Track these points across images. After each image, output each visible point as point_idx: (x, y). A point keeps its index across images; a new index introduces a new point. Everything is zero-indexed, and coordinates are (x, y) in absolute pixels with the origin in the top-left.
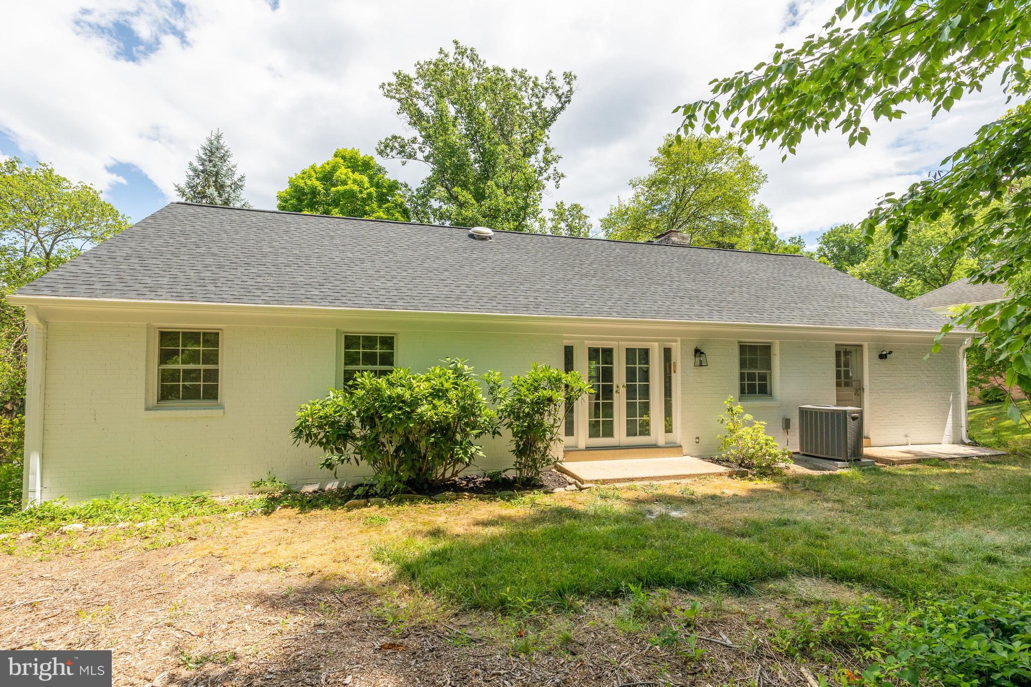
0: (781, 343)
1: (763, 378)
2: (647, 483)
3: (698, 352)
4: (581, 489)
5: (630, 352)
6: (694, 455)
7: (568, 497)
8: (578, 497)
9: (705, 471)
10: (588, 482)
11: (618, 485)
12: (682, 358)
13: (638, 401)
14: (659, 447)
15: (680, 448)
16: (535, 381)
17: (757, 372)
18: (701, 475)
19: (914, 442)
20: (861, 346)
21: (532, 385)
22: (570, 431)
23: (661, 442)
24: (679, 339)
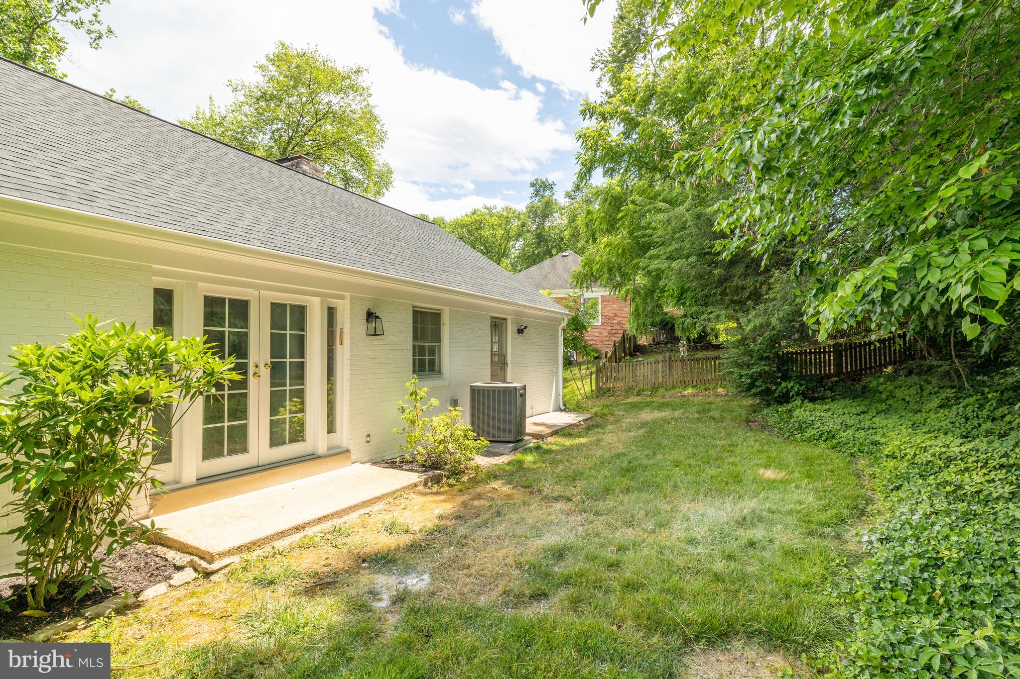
0: (451, 311)
1: (432, 352)
2: (327, 526)
3: (371, 316)
4: (208, 574)
5: (277, 309)
6: (363, 460)
7: (184, 607)
8: (208, 599)
9: (398, 486)
10: (222, 555)
11: (280, 544)
12: (351, 323)
13: (288, 388)
14: (319, 457)
15: (347, 454)
16: (95, 356)
18: (394, 492)
19: (538, 412)
20: (506, 319)
21: (85, 367)
22: (163, 454)
23: (322, 449)
24: (348, 295)
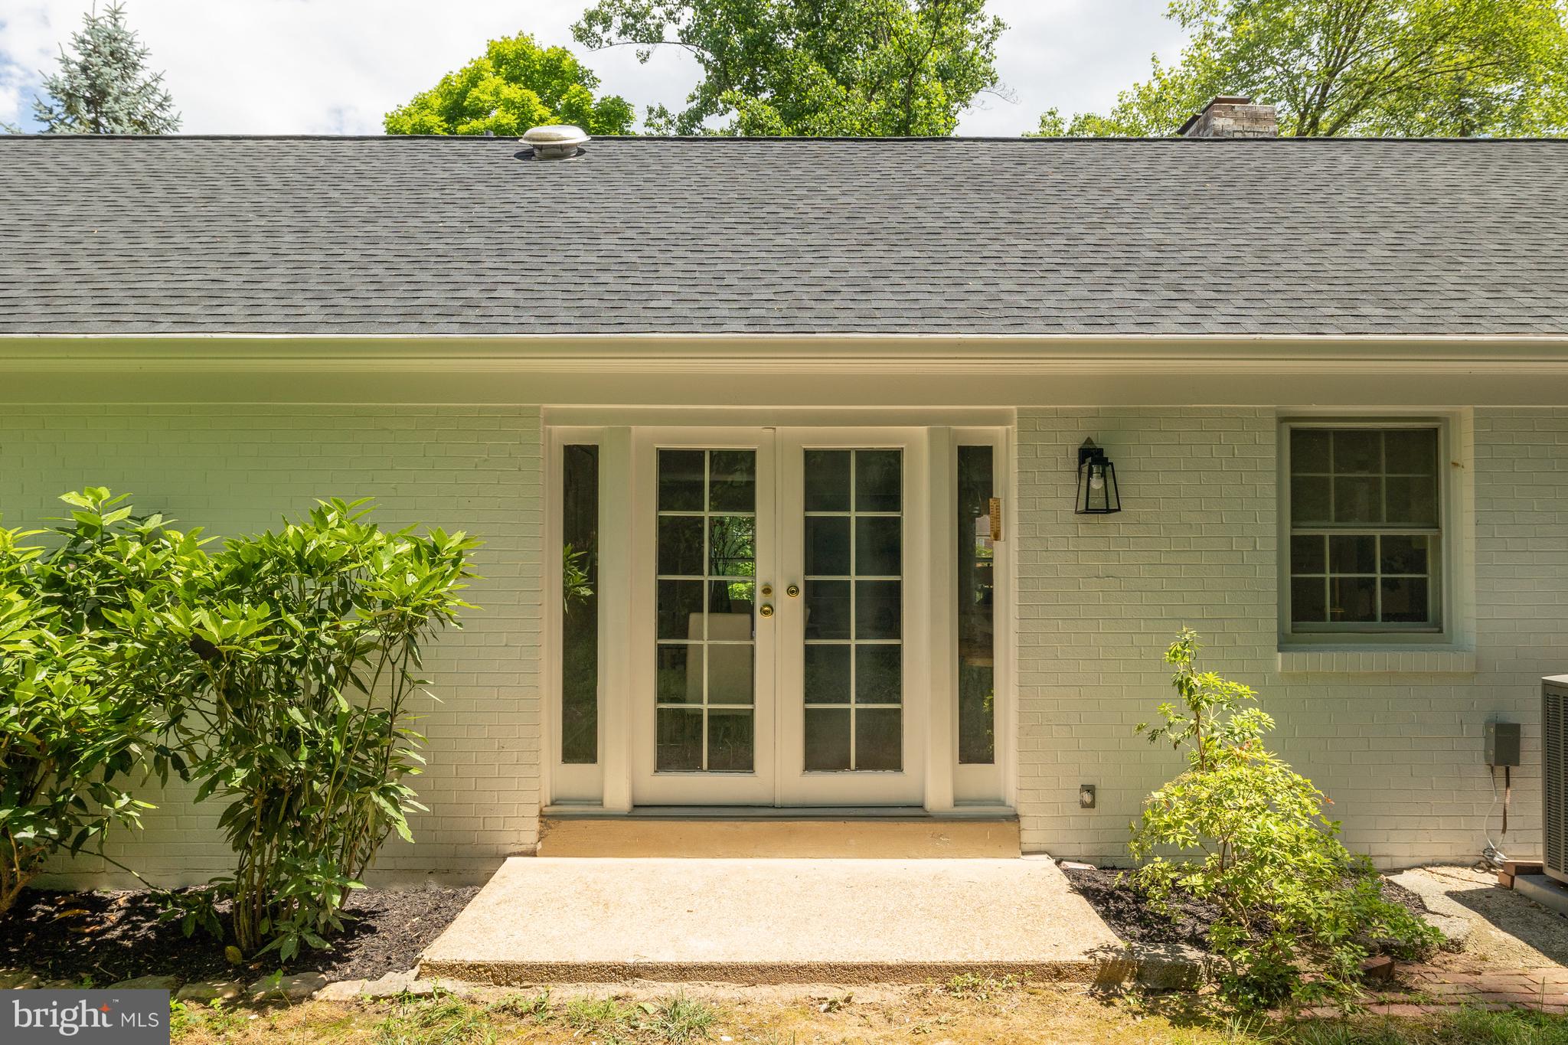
0: (1485, 417)
1: (1407, 557)
3: (1092, 457)
5: (823, 466)
10: (436, 969)
12: (1024, 482)
13: (852, 643)
14: (929, 817)
15: (1011, 827)
17: (1378, 533)
18: (958, 969)
23: (938, 795)
24: (1011, 409)
